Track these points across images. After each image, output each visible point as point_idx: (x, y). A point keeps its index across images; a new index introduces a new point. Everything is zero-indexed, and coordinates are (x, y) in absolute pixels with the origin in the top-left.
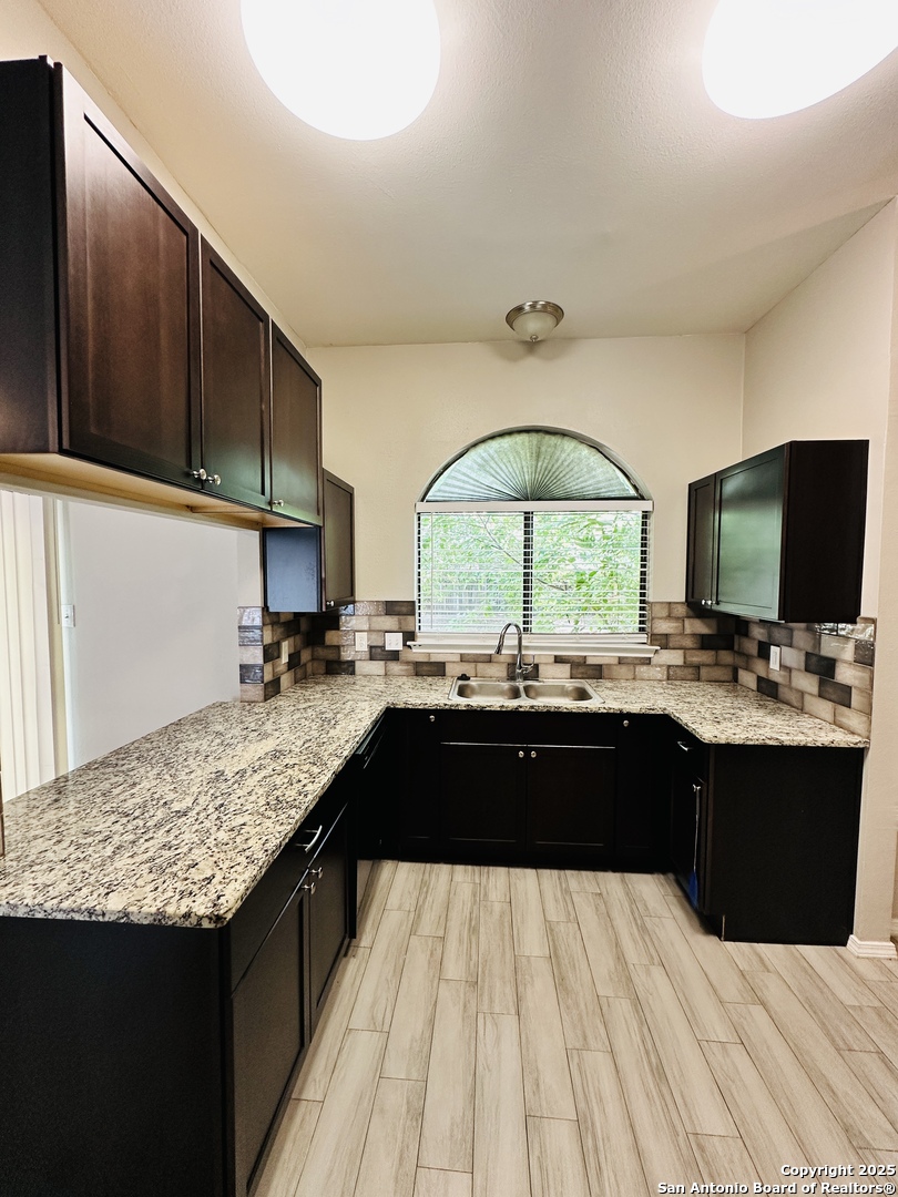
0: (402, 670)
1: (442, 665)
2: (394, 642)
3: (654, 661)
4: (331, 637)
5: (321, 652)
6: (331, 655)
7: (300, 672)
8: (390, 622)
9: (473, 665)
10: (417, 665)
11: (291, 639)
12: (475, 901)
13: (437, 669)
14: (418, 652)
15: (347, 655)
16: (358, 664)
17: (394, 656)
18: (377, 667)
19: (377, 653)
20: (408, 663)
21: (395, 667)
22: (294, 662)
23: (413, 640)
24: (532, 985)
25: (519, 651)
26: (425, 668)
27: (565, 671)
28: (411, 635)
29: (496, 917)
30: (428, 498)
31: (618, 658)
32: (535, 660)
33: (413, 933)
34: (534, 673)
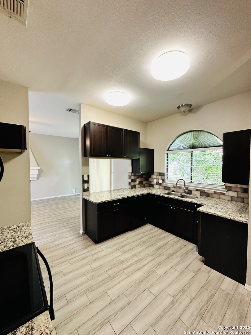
1: (170, 188)
2: (160, 181)
3: (226, 194)
4: (150, 179)
5: (148, 182)
6: (150, 183)
7: (142, 185)
8: (160, 177)
9: (176, 188)
10: (165, 187)
11: (140, 179)
12: (158, 235)
13: (169, 188)
14: (165, 184)
15: (152, 183)
16: (154, 185)
17: (160, 184)
18: (157, 186)
19: (158, 183)
20: (163, 186)
21: (161, 187)
22: (140, 183)
23: (164, 181)
25: (185, 186)
26: (166, 188)
27: (198, 193)
28: (163, 180)
29: (159, 238)
30: (169, 150)
31: (215, 192)
32: (191, 189)
33: (143, 233)
34: (190, 192)
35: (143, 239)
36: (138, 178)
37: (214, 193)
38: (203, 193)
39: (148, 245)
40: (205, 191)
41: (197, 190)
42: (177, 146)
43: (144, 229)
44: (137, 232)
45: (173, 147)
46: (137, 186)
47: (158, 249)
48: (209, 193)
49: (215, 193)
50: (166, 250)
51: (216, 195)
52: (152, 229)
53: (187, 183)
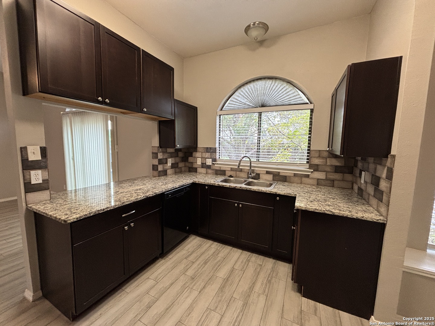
0: (211, 172)
1: (225, 171)
2: (209, 162)
3: (311, 177)
4: (191, 159)
5: (187, 164)
6: (190, 166)
7: (177, 170)
8: (207, 155)
9: (235, 172)
10: (216, 170)
11: (173, 159)
12: (213, 254)
13: (222, 172)
14: (216, 167)
15: (195, 166)
16: (198, 169)
17: (209, 167)
18: (203, 170)
19: (204, 165)
20: (213, 170)
21: (210, 171)
22: (174, 166)
23: (215, 162)
24: (211, 285)
25: (250, 168)
26: (219, 172)
27: (270, 177)
28: (214, 160)
29: (216, 261)
30: (223, 109)
31: (294, 173)
32: (258, 172)
33: (186, 258)
34: (257, 177)
35: (190, 273)
36: (171, 157)
37: (293, 175)
38: (277, 178)
39: (203, 284)
40: (281, 174)
41: (268, 173)
42: (237, 102)
43: (186, 248)
44: (174, 259)
45: (230, 105)
46: (169, 172)
47: (222, 289)
48: (286, 176)
49: (295, 175)
50: (235, 286)
51: (296, 179)
52: (200, 246)
53: (253, 163)
